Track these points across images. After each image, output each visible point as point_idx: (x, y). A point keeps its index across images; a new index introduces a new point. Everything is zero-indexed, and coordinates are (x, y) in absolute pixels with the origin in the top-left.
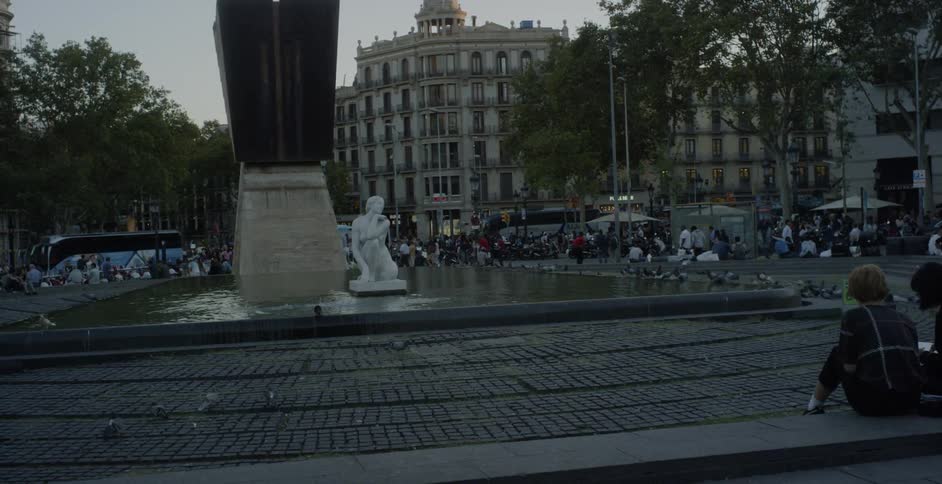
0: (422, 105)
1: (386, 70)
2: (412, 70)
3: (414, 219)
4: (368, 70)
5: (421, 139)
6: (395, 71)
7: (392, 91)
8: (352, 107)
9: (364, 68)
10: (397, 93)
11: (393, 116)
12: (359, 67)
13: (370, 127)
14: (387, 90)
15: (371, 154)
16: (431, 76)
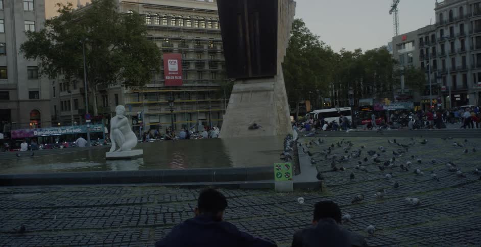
0: (471, 32)
1: (451, 14)
2: (465, 12)
3: (468, 97)
4: (441, 15)
5: (471, 52)
6: (456, 14)
7: (454, 25)
8: (433, 36)
9: (439, 14)
10: (457, 26)
11: (455, 39)
12: (436, 13)
13: (443, 46)
14: (451, 25)
15: (444, 62)
16: (476, 15)
